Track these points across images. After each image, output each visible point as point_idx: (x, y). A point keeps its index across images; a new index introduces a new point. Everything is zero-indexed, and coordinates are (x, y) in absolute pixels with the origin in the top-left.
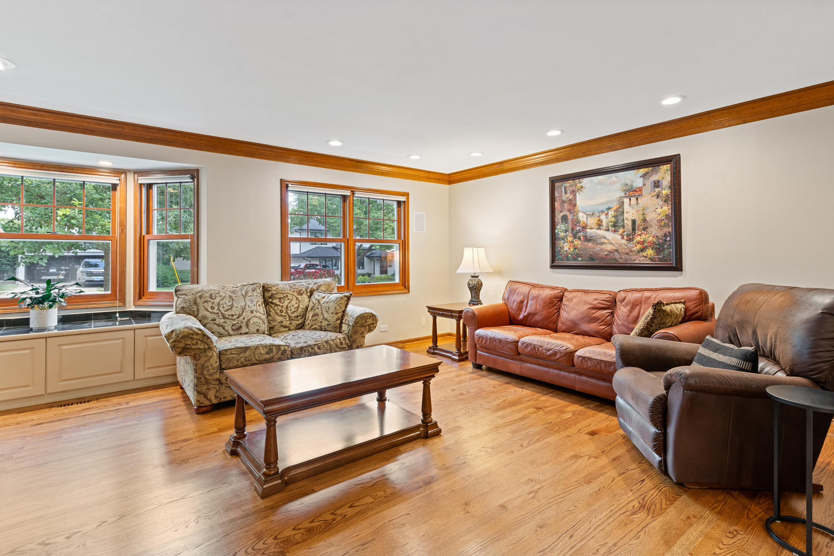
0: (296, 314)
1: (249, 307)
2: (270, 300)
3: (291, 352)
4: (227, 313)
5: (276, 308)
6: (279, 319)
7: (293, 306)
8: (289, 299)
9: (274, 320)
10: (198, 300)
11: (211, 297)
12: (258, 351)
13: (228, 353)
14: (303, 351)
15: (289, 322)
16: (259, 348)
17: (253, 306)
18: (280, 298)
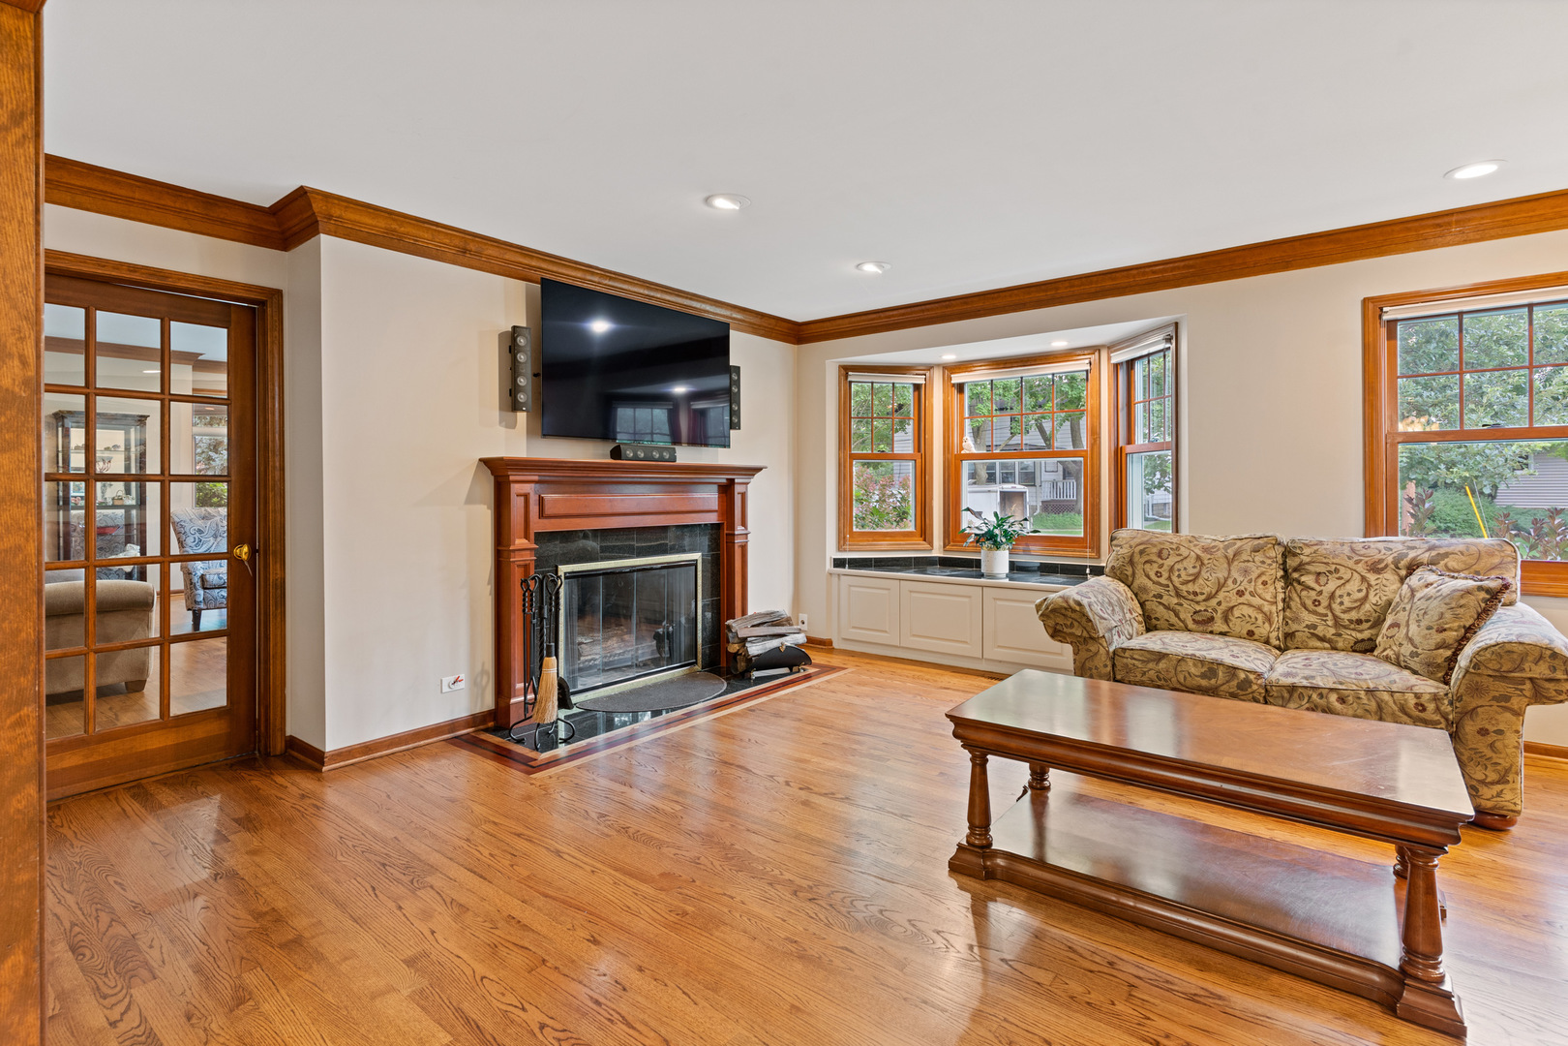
0: (1354, 615)
1: (1235, 581)
2: (1295, 575)
3: (1266, 690)
4: (1184, 588)
5: (1304, 593)
6: (1311, 619)
7: (1349, 594)
8: (1340, 578)
9: (1296, 619)
10: (1137, 558)
11: (1160, 554)
12: (1183, 667)
13: (1127, 655)
14: (1296, 695)
15: (1333, 631)
16: (1186, 662)
17: (1245, 582)
18: (1319, 574)
